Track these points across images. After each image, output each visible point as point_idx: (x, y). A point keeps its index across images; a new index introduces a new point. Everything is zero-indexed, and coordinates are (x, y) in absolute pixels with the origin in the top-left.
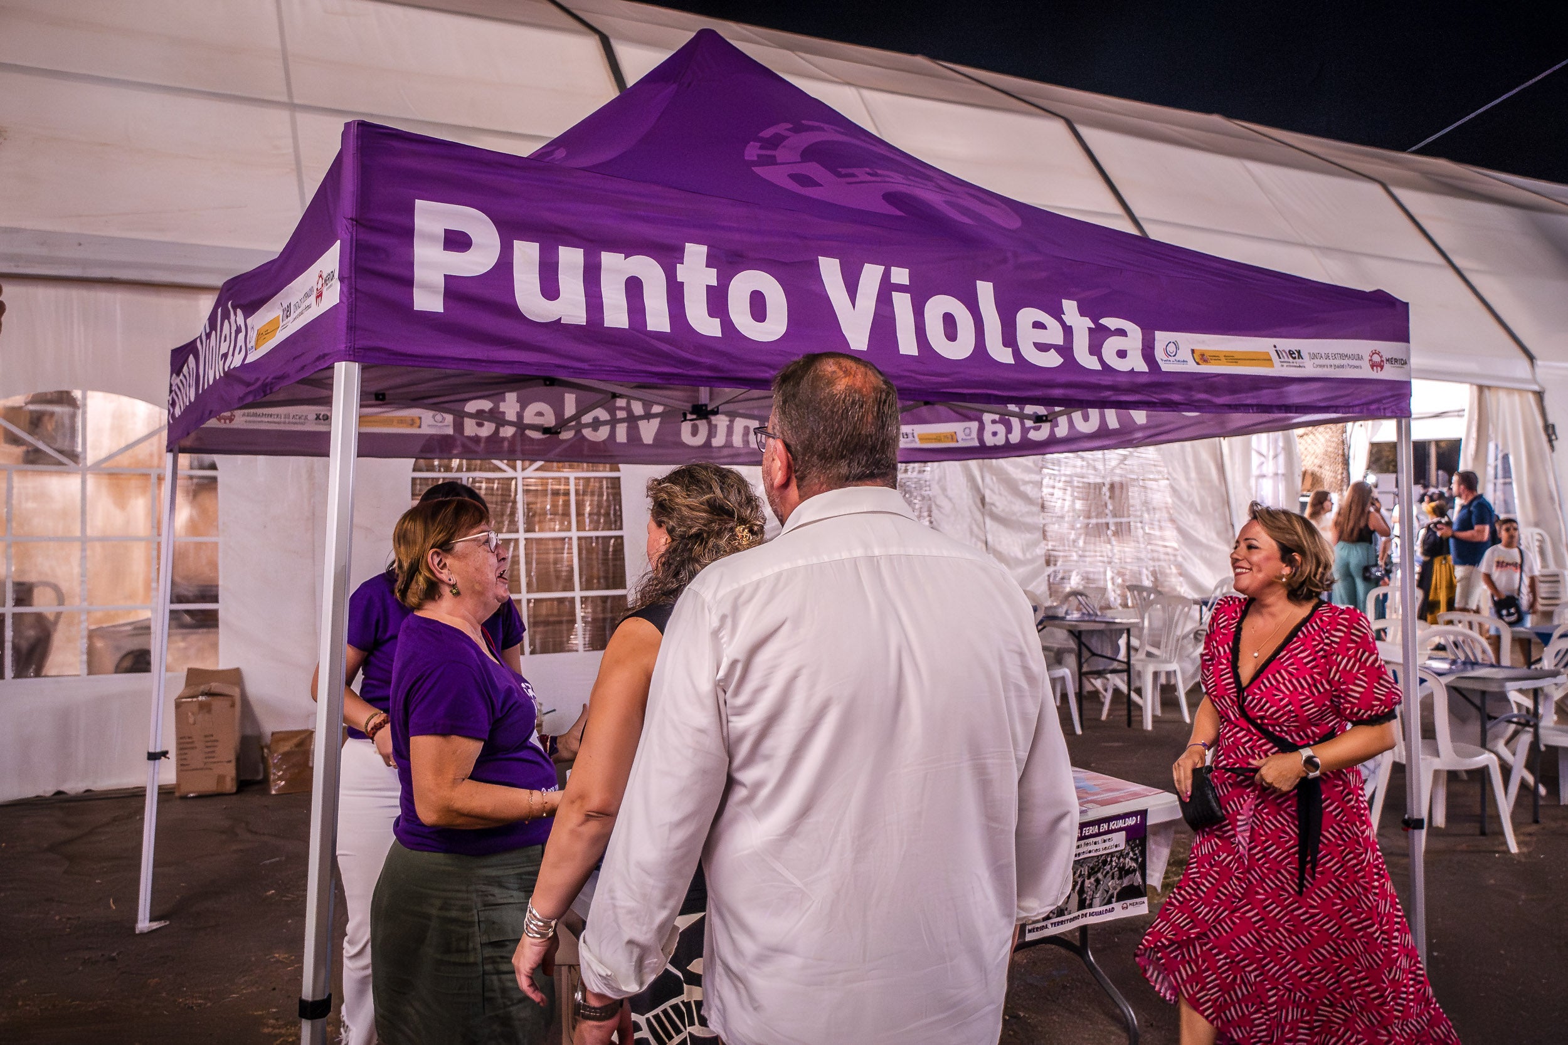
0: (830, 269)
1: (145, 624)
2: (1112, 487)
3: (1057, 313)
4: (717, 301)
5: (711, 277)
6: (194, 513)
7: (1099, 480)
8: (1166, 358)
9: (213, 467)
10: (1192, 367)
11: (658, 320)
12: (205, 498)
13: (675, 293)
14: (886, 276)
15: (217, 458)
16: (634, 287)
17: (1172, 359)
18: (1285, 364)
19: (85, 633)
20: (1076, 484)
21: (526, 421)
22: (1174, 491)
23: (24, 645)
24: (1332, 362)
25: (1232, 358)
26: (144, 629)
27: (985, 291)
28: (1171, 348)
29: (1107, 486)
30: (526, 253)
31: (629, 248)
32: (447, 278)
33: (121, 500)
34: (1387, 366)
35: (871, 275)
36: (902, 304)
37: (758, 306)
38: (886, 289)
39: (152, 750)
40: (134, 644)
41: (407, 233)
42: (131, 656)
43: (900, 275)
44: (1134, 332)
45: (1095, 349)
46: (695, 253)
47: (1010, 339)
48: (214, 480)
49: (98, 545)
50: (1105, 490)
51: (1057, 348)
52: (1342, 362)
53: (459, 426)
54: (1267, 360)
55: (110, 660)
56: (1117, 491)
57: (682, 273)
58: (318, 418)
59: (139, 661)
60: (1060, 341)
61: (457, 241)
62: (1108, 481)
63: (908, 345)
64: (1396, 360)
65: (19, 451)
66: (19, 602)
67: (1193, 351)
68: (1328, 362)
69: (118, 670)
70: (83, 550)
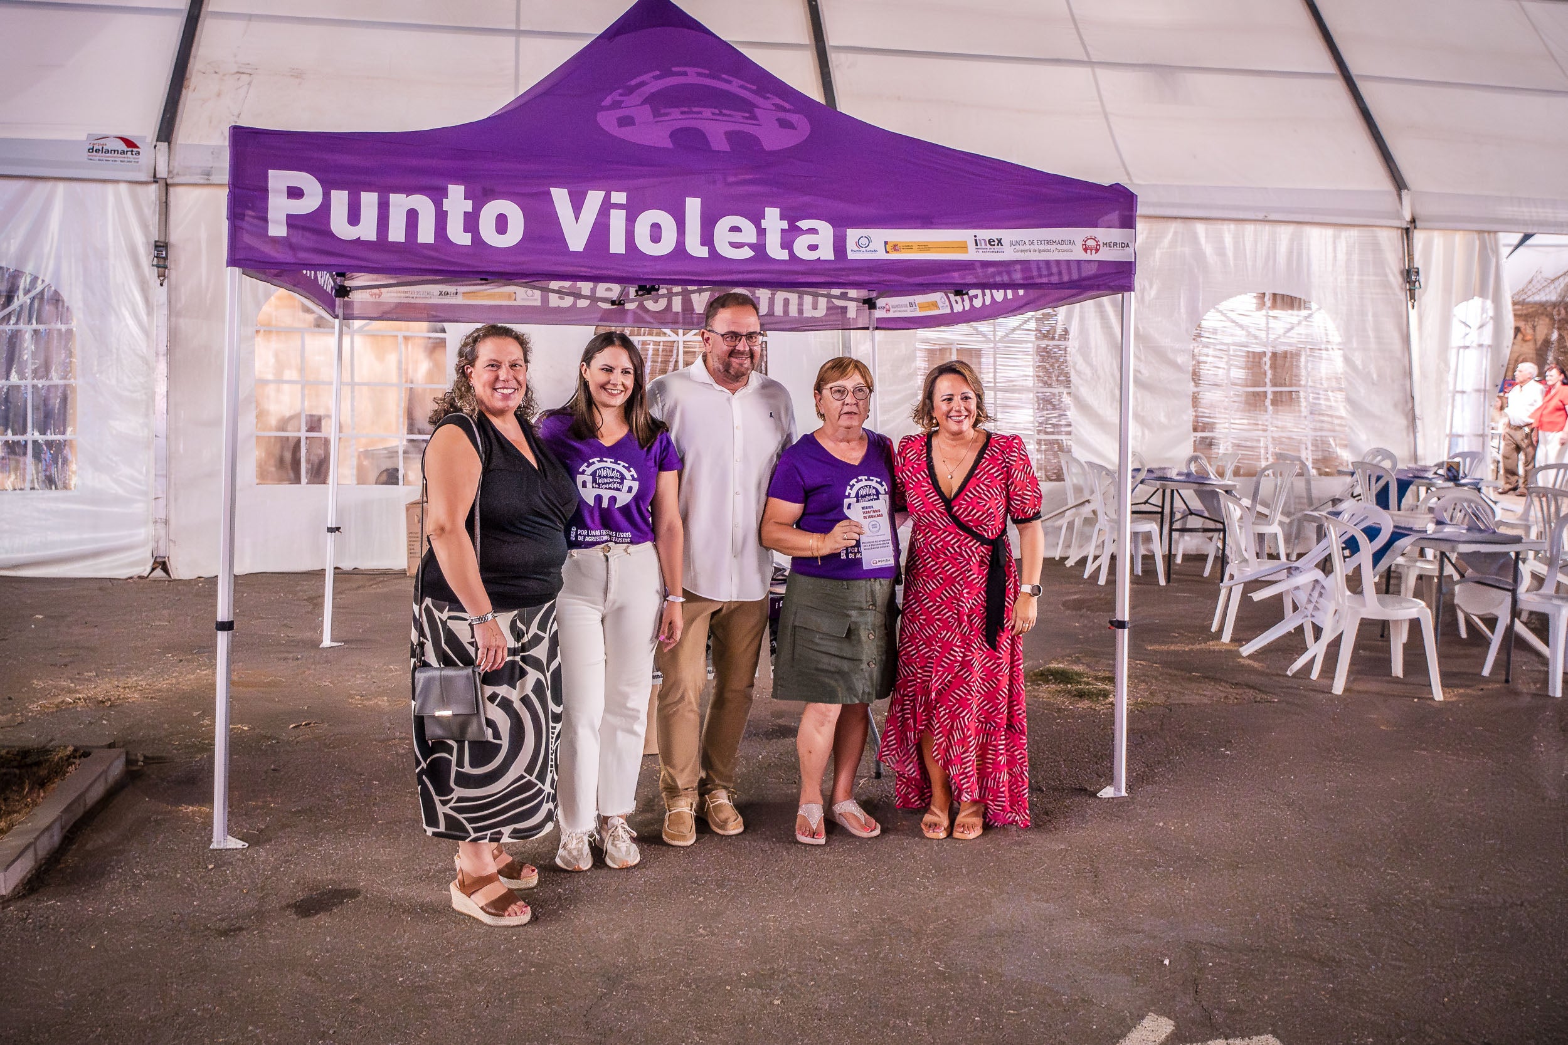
0: (560, 197)
1: (395, 450)
2: (1274, 355)
3: (757, 219)
4: (471, 222)
5: (468, 206)
6: (431, 364)
7: (1259, 349)
8: (857, 249)
9: (443, 331)
10: (881, 255)
11: (426, 234)
12: (438, 354)
13: (441, 219)
14: (607, 197)
15: (446, 325)
16: (412, 217)
17: (864, 249)
18: (981, 251)
19: (356, 454)
20: (1231, 352)
21: (598, 295)
22: (1347, 360)
23: (316, 460)
24: (1036, 247)
25: (925, 247)
26: (392, 454)
27: (693, 206)
28: (864, 241)
29: (1269, 355)
30: (340, 199)
31: (409, 191)
32: (288, 216)
33: (380, 357)
34: (1103, 249)
35: (594, 199)
36: (618, 219)
37: (502, 224)
38: (606, 207)
39: (329, 526)
40: (388, 464)
41: (265, 191)
42: (385, 473)
43: (619, 197)
44: (825, 230)
45: (787, 245)
46: (456, 191)
47: (707, 239)
48: (443, 340)
49: (365, 389)
50: (1267, 359)
51: (751, 246)
52: (1049, 247)
53: (545, 300)
54: (963, 247)
55: (373, 475)
56: (1279, 362)
57: (447, 204)
58: (441, 294)
59: (391, 477)
60: (753, 239)
61: (295, 193)
62: (1269, 351)
63: (617, 245)
64: (1115, 244)
65: (310, 318)
66: (311, 429)
67: (886, 243)
68: (1032, 247)
69: (378, 482)
70: (352, 392)
